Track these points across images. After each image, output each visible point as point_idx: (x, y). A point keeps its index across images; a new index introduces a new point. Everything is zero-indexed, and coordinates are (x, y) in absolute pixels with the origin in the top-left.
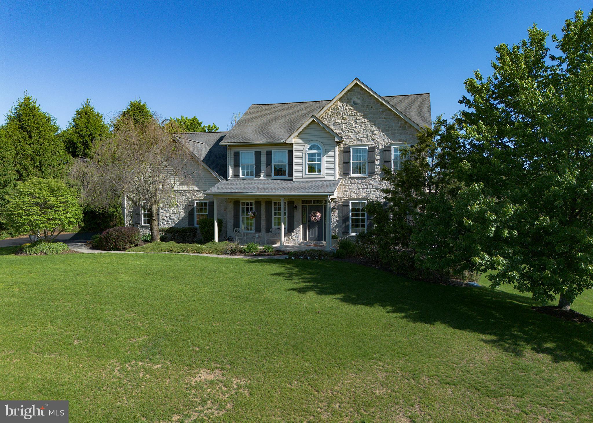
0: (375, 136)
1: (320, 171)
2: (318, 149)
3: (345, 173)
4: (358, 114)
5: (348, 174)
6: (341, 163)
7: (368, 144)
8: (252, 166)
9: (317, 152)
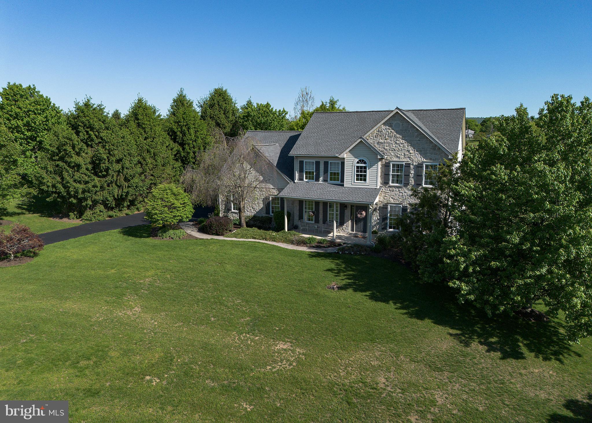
0: (411, 155)
1: (365, 180)
2: (365, 163)
3: (385, 182)
4: (398, 136)
5: (388, 183)
6: (383, 174)
7: (404, 160)
8: (313, 172)
9: (363, 165)
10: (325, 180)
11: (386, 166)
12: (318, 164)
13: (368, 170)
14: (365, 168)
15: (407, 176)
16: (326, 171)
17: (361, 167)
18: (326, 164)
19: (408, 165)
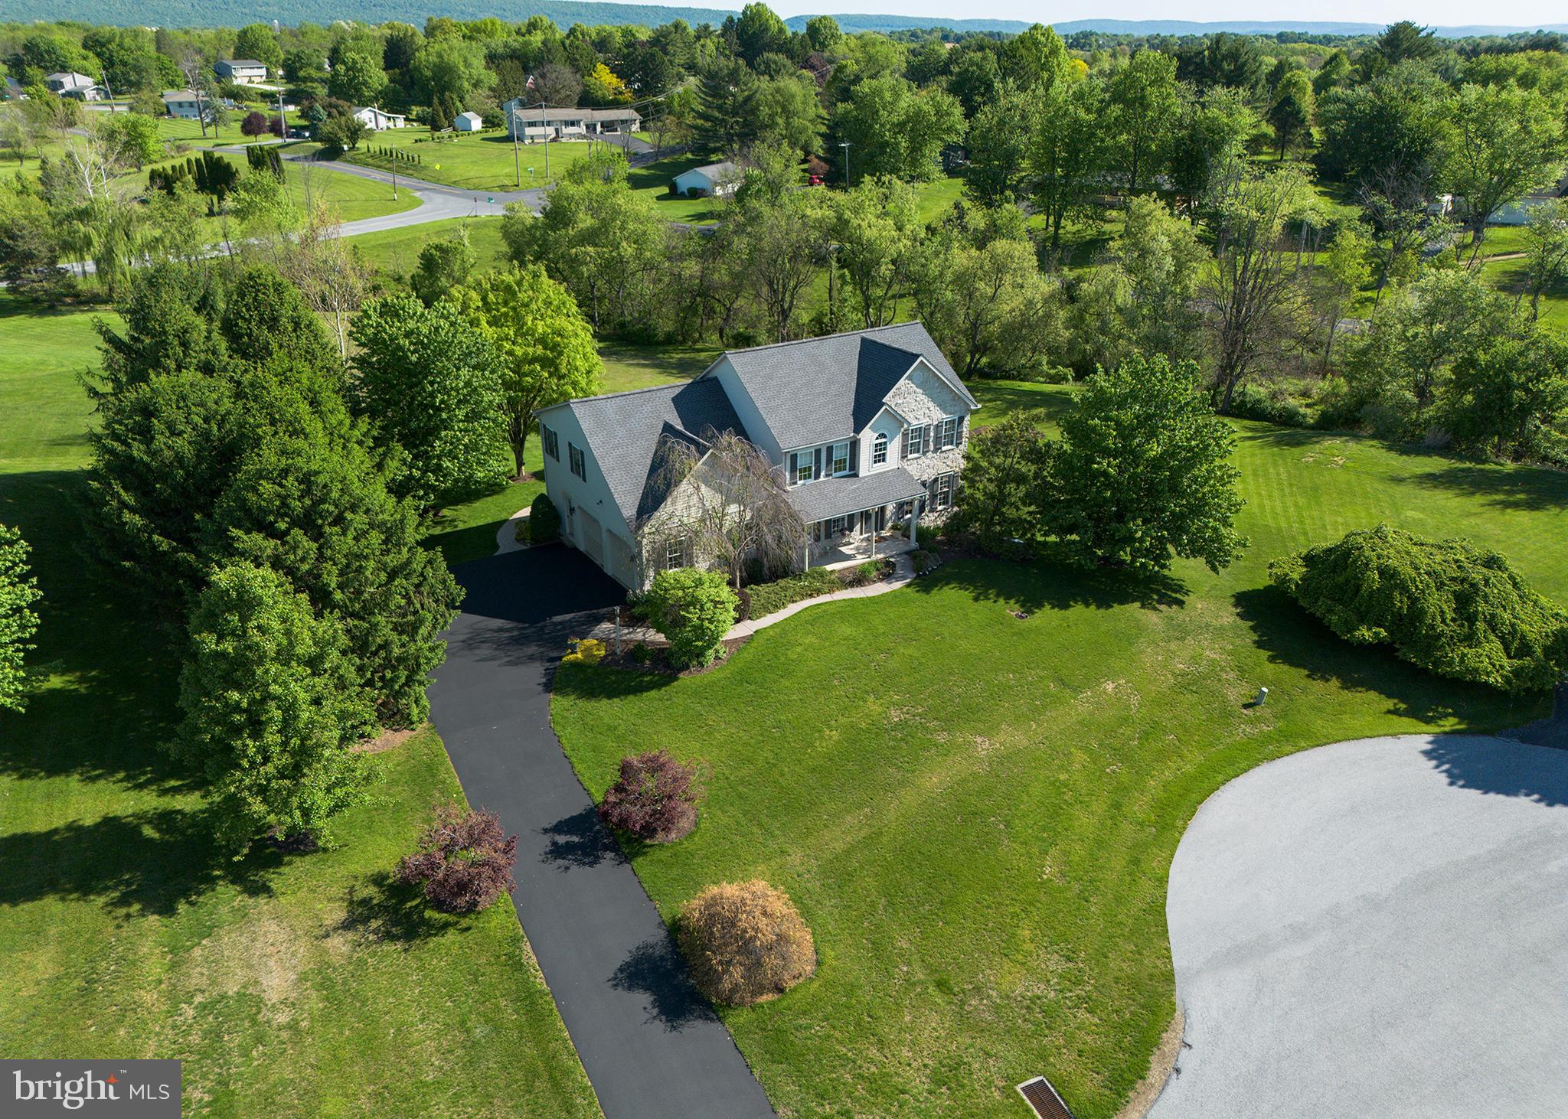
0: (932, 412)
1: (884, 460)
2: (885, 437)
3: (904, 456)
4: (918, 390)
5: (907, 456)
6: (902, 447)
7: (924, 422)
8: (810, 468)
9: (883, 440)
10: (827, 475)
11: (905, 435)
12: (818, 452)
13: (888, 446)
14: (885, 443)
15: (926, 443)
16: (829, 460)
17: (881, 444)
18: (830, 449)
19: (927, 428)
